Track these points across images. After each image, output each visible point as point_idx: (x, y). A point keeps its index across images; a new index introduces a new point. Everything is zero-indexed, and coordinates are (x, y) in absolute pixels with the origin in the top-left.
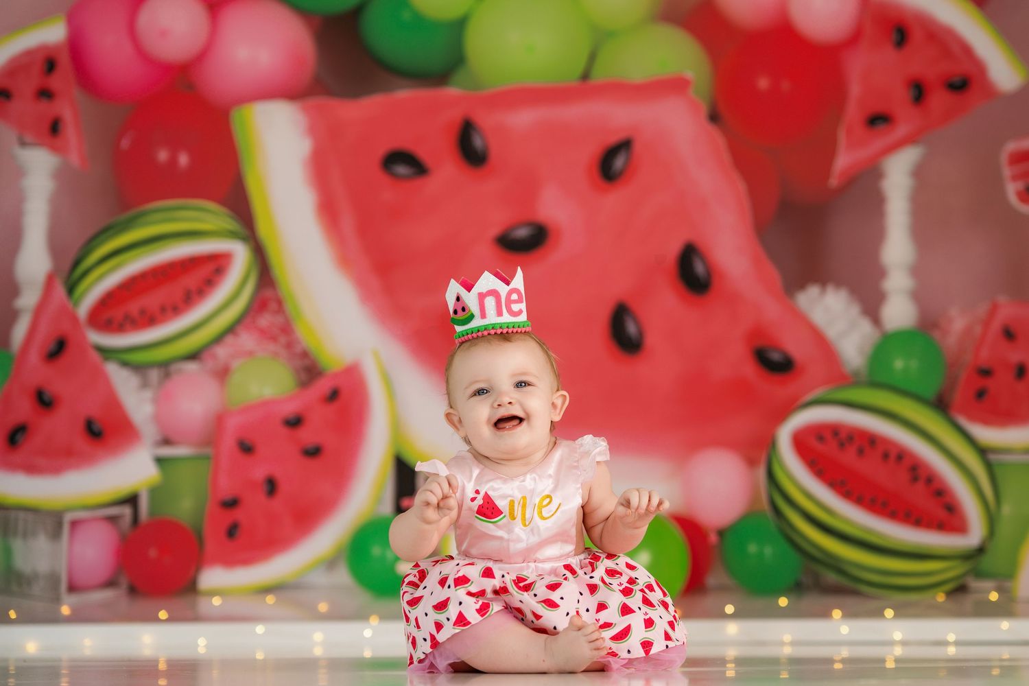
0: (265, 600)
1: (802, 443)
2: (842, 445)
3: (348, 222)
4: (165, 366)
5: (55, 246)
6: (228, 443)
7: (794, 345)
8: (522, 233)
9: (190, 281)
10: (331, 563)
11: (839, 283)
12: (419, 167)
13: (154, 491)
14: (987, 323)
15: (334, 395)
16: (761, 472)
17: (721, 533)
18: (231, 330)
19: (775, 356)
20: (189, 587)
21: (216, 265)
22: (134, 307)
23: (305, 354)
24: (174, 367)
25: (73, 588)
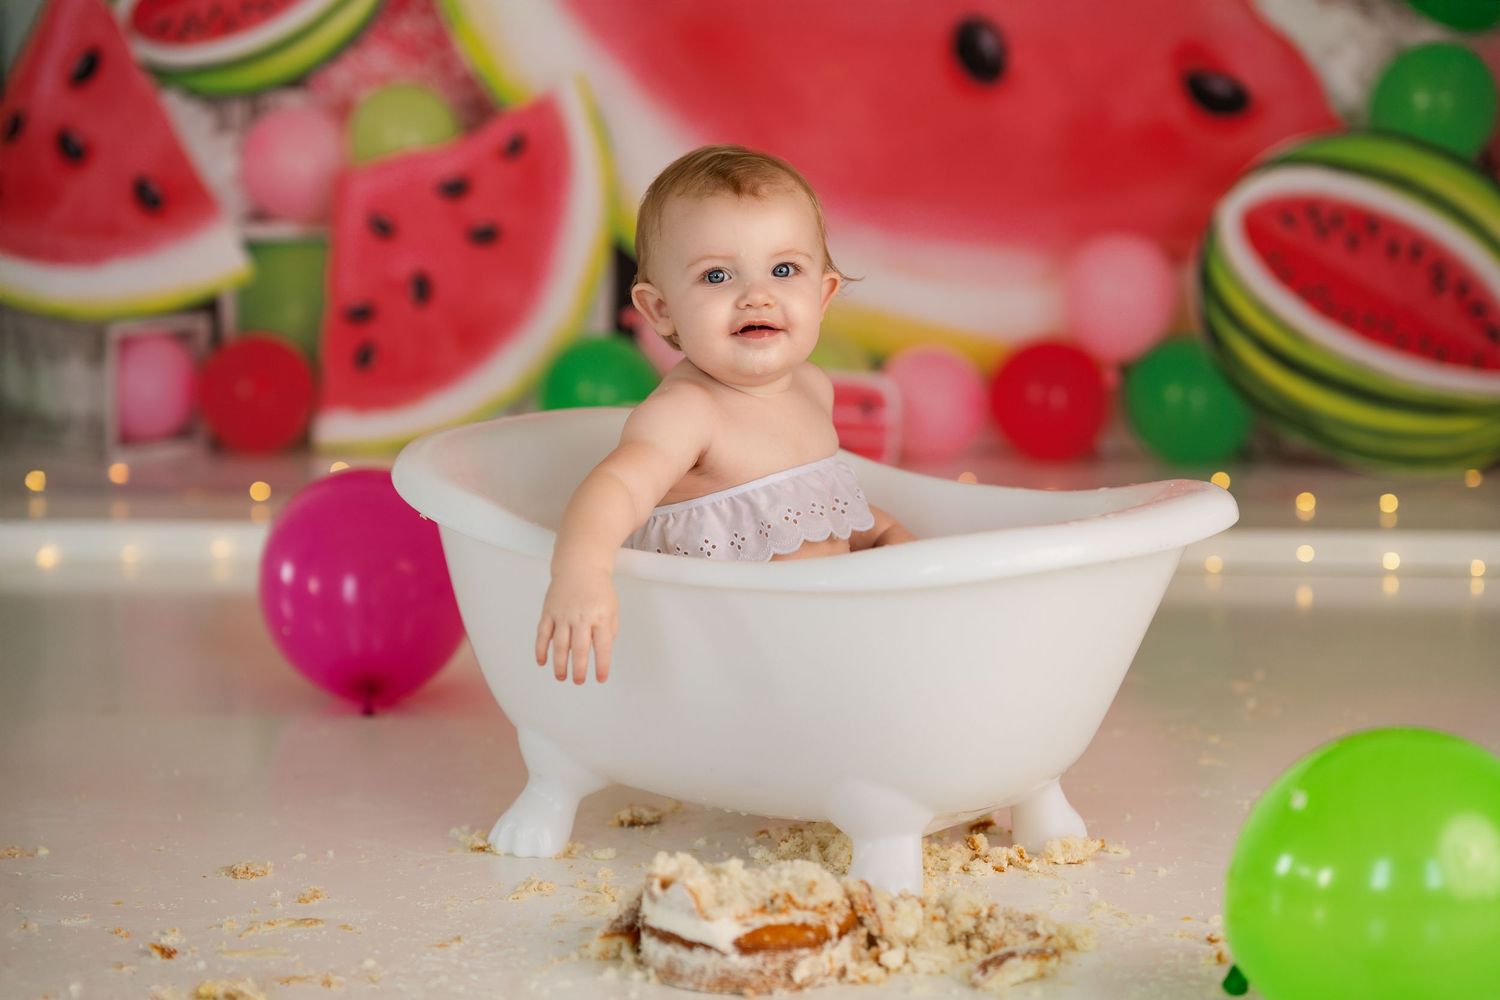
1: (1260, 229)
2: (1322, 231)
4: (255, 99)
6: (354, 221)
7: (1251, 69)
10: (515, 406)
13: (247, 294)
15: (516, 147)
16: (1190, 276)
17: (1125, 369)
18: (354, 41)
19: (1219, 87)
20: (302, 442)
22: (199, 3)
23: (469, 81)
24: (266, 99)
25: (128, 438)
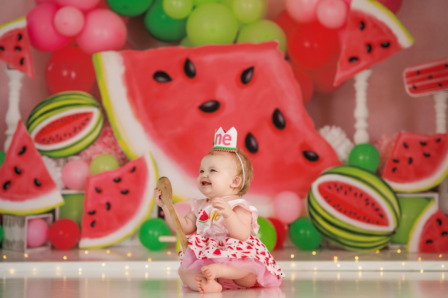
0: (106, 251)
1: (322, 189)
2: (338, 190)
3: (139, 100)
4: (66, 158)
5: (22, 110)
6: (91, 189)
7: (319, 150)
8: (210, 104)
9: (76, 123)
10: (132, 237)
11: (337, 125)
12: (168, 78)
13: (62, 208)
14: (397, 141)
15: (134, 170)
16: (306, 201)
17: (289, 225)
18: (92, 143)
19: (312, 154)
20: (76, 247)
21: (86, 117)
22: (53, 134)
23: (122, 153)
24: (69, 158)
25: (29, 247)
